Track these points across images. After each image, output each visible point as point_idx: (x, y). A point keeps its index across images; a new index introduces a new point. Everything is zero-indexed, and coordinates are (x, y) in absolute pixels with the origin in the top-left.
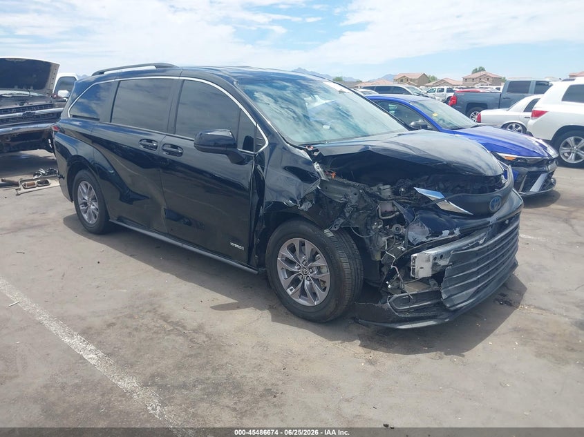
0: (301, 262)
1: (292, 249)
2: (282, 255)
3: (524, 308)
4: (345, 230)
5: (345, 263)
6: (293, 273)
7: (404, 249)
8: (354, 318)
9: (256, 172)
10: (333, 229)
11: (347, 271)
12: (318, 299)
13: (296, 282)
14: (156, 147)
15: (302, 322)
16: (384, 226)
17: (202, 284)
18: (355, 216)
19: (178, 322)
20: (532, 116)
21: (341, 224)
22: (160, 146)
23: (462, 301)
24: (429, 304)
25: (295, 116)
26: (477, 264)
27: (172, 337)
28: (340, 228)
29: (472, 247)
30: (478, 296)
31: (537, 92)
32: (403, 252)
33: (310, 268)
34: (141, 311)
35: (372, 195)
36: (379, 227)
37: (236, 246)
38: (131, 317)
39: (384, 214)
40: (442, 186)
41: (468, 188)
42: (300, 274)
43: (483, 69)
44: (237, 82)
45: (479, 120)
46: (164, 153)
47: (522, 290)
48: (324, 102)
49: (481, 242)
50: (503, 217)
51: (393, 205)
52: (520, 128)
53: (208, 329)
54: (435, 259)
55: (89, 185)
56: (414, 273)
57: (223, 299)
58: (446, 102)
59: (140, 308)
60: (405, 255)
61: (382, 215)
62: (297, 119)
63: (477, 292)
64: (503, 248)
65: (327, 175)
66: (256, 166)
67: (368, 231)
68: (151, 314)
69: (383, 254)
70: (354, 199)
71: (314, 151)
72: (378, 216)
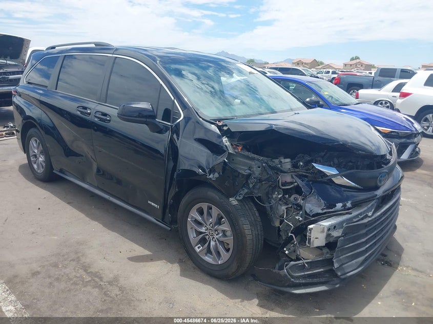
0: (208, 224)
1: (201, 212)
2: (192, 217)
3: (402, 269)
4: (249, 199)
5: (247, 229)
6: (201, 233)
7: (301, 219)
8: (253, 276)
9: (172, 141)
10: (238, 198)
11: (249, 237)
12: (222, 259)
13: (203, 241)
14: (89, 114)
15: (207, 278)
16: (283, 195)
17: (123, 234)
18: (258, 187)
19: (97, 273)
20: (400, 96)
21: (246, 194)
22: (93, 113)
23: (351, 269)
24: (322, 271)
25: (213, 90)
26: (366, 234)
27: (89, 288)
28: (244, 197)
29: (362, 219)
30: (366, 264)
31: (401, 77)
32: (300, 221)
33: (216, 230)
34: (66, 260)
35: (273, 168)
36: (280, 196)
37: (153, 204)
38: (55, 265)
39: (284, 184)
40: (336, 161)
41: (359, 164)
42: (207, 235)
43: (358, 58)
44: (160, 61)
45: (357, 97)
46: (96, 119)
47: (399, 251)
48: (239, 78)
49: (370, 214)
50: (388, 190)
51: (292, 177)
52: (388, 104)
53: (122, 282)
54: (329, 230)
55: (38, 141)
56: (309, 242)
57: (140, 251)
58: (331, 81)
59: (66, 256)
60: (302, 225)
61: (282, 185)
62: (214, 93)
63: (366, 260)
64: (387, 218)
65: (234, 148)
66: (172, 136)
67: (269, 199)
68: (74, 263)
69: (282, 222)
70: (257, 172)
71: (223, 126)
72: (279, 186)
